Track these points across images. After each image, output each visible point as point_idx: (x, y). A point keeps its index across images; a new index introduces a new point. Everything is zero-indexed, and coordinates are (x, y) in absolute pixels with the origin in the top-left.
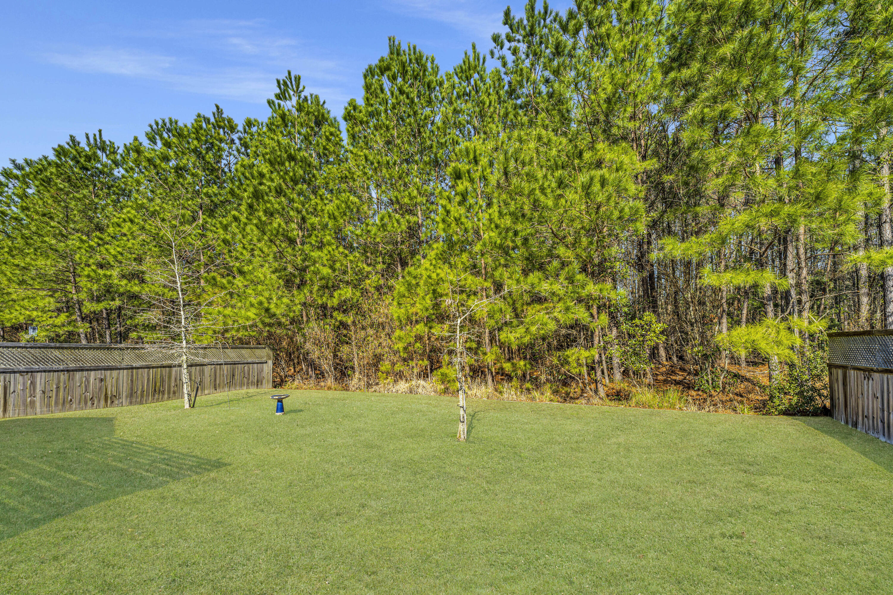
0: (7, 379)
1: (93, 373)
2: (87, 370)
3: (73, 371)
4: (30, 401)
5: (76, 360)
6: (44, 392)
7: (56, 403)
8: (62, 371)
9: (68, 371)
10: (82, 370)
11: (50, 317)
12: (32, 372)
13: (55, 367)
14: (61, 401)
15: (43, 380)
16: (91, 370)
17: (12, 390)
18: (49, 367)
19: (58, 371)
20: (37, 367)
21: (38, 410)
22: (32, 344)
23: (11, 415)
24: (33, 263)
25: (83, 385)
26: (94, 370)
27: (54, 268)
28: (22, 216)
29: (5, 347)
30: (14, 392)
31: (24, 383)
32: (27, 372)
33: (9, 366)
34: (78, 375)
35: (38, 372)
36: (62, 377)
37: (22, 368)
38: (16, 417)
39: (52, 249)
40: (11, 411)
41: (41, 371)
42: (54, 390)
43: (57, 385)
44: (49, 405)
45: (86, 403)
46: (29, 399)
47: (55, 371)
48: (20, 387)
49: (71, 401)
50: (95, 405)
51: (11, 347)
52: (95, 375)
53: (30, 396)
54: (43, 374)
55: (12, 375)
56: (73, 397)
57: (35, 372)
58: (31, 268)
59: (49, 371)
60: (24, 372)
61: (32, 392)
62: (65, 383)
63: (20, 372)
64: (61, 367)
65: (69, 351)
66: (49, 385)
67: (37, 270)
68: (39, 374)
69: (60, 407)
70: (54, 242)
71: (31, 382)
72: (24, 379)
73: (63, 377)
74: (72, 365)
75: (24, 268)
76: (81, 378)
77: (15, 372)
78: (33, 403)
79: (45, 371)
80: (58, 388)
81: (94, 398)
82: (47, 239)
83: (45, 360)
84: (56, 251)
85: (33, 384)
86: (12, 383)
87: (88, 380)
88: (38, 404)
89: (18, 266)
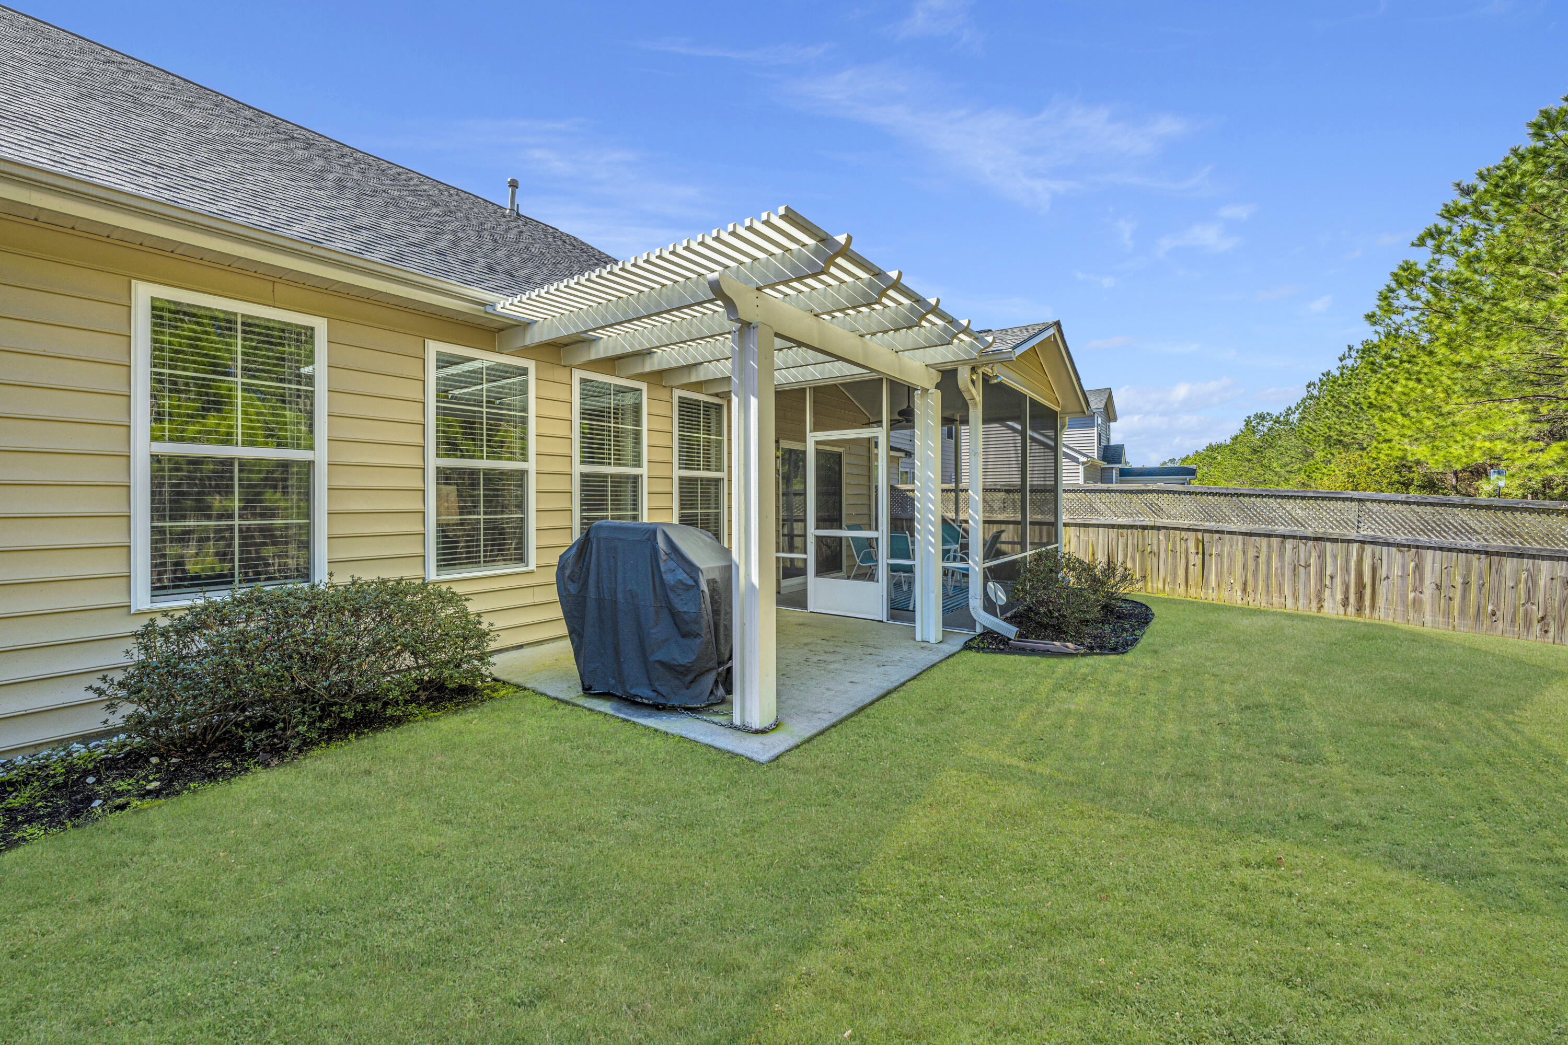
0: (1377, 555)
1: (1545, 565)
2: (1533, 557)
3: (1498, 554)
4: (1414, 598)
5: (1503, 533)
6: (1438, 587)
7: (1463, 612)
8: (1475, 552)
9: (1487, 553)
10: (1521, 556)
11: (1531, 451)
12: (1417, 547)
13: (1461, 542)
14: (1472, 611)
15: (1437, 565)
16: (1544, 558)
17: (1384, 575)
18: (1448, 541)
19: (1467, 551)
20: (1426, 539)
21: (1428, 618)
22: (1496, 501)
23: (1382, 617)
24: (1486, 353)
25: (1522, 586)
26: (1551, 558)
27: (1527, 357)
28: (1467, 274)
29: (1375, 501)
30: (1388, 577)
31: (1403, 566)
32: (1409, 546)
33: (1380, 534)
34: (1510, 564)
35: (1429, 548)
36: (1475, 563)
37: (1401, 538)
38: (1389, 621)
39: (1520, 320)
40: (1382, 610)
41: (1433, 548)
42: (1459, 587)
43: (1464, 577)
44: (1448, 614)
45: (1528, 625)
46: (1411, 596)
47: (1460, 551)
48: (1396, 571)
49: (1494, 614)
50: (1551, 634)
51: (1383, 501)
52: (1553, 569)
53: (1415, 590)
54: (1438, 553)
55: (1385, 549)
56: (1497, 605)
57: (1422, 547)
58: (1483, 363)
59: (1450, 550)
60: (1404, 546)
61: (1417, 583)
62: (1481, 577)
63: (1398, 545)
64: (1474, 545)
65: (1491, 513)
66: (1448, 574)
67: (1493, 365)
68: (1430, 553)
69: (1471, 622)
70: (1524, 305)
71: (1416, 566)
72: (1403, 557)
73: (1478, 564)
74: (1497, 543)
75: (1469, 365)
76: (1517, 572)
77: (1389, 545)
78: (1417, 603)
79: (1441, 549)
80: (1466, 583)
81: (1549, 619)
82: (1509, 304)
83: (1442, 528)
84: (1529, 321)
85: (1419, 568)
86: (1385, 562)
87: (1533, 578)
88: (1427, 607)
89: (1458, 364)
